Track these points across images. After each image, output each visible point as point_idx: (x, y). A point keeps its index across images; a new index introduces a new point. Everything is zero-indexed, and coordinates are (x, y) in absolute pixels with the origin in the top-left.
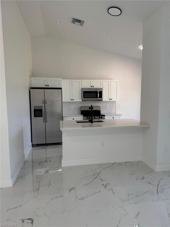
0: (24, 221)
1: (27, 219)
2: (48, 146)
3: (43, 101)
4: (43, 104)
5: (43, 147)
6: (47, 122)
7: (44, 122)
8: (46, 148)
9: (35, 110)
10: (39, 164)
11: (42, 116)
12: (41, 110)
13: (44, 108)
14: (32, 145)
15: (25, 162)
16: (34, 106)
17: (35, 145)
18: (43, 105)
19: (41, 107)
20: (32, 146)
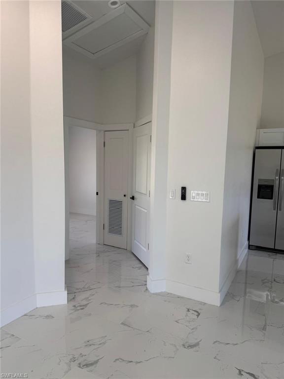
0: (242, 373)
1: (247, 373)
2: (279, 255)
3: (277, 170)
4: (276, 176)
5: (269, 253)
6: (280, 210)
7: (275, 209)
8: (274, 257)
9: (260, 187)
10: (264, 283)
11: (272, 199)
12: (271, 188)
13: (277, 182)
14: (249, 246)
15: (238, 272)
16: (259, 179)
17: (253, 248)
18: (277, 178)
19: (273, 180)
20: (249, 248)
